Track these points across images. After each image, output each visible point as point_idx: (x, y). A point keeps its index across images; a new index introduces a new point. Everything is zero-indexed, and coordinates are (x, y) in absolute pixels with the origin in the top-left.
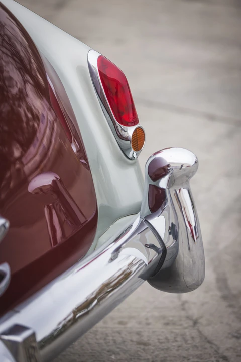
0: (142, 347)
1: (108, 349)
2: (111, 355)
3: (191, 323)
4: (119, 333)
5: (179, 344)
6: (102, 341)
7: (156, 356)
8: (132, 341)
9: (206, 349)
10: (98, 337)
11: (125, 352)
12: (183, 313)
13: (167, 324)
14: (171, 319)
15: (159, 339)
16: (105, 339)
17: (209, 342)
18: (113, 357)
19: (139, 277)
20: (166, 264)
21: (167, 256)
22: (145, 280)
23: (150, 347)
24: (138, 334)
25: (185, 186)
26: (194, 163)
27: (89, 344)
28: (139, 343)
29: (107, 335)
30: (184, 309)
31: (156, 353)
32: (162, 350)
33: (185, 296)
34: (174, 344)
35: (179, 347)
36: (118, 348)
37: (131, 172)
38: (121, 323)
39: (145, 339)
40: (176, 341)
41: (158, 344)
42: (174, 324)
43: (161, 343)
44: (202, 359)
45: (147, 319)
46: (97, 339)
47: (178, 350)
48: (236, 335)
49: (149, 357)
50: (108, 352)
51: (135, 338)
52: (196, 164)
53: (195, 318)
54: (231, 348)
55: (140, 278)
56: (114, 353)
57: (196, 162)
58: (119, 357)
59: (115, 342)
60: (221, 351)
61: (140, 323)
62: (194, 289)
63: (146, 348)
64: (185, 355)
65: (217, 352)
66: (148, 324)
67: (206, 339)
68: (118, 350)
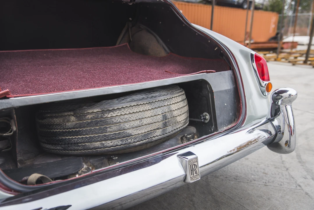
0: (265, 175)
1: (251, 173)
2: (252, 176)
3: (286, 169)
4: (257, 168)
5: (280, 176)
6: (249, 170)
7: (270, 179)
8: (261, 172)
9: (291, 180)
10: (248, 168)
11: (258, 175)
12: (282, 165)
13: (276, 168)
14: (277, 166)
15: (272, 173)
16: (251, 169)
17: (293, 178)
18: (253, 176)
19: (262, 142)
20: (276, 141)
21: (277, 137)
22: (266, 145)
23: (268, 176)
24: (264, 169)
25: (290, 104)
26: (295, 94)
27: (244, 170)
28: (264, 173)
29: (252, 168)
30: (283, 164)
31: (270, 178)
32: (273, 177)
33: (284, 155)
34: (278, 176)
35: (280, 177)
36: (255, 173)
37: (264, 101)
38: (258, 164)
39: (266, 172)
40: (279, 175)
41: (271, 175)
42: (279, 168)
43: (273, 175)
44: (289, 184)
45: (268, 165)
46: (248, 169)
47: (279, 179)
48: (305, 177)
49: (267, 179)
50: (251, 174)
51: (262, 171)
52: (296, 95)
53: (287, 167)
54: (302, 182)
55: (262, 144)
56: (253, 175)
57: (296, 94)
58: (255, 177)
59: (254, 171)
60: (298, 182)
61: (265, 165)
62: (289, 153)
63: (266, 175)
64: (282, 181)
65: (296, 182)
66: (268, 166)
67: (291, 176)
68: (255, 174)
